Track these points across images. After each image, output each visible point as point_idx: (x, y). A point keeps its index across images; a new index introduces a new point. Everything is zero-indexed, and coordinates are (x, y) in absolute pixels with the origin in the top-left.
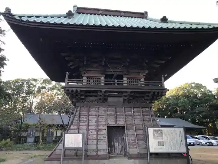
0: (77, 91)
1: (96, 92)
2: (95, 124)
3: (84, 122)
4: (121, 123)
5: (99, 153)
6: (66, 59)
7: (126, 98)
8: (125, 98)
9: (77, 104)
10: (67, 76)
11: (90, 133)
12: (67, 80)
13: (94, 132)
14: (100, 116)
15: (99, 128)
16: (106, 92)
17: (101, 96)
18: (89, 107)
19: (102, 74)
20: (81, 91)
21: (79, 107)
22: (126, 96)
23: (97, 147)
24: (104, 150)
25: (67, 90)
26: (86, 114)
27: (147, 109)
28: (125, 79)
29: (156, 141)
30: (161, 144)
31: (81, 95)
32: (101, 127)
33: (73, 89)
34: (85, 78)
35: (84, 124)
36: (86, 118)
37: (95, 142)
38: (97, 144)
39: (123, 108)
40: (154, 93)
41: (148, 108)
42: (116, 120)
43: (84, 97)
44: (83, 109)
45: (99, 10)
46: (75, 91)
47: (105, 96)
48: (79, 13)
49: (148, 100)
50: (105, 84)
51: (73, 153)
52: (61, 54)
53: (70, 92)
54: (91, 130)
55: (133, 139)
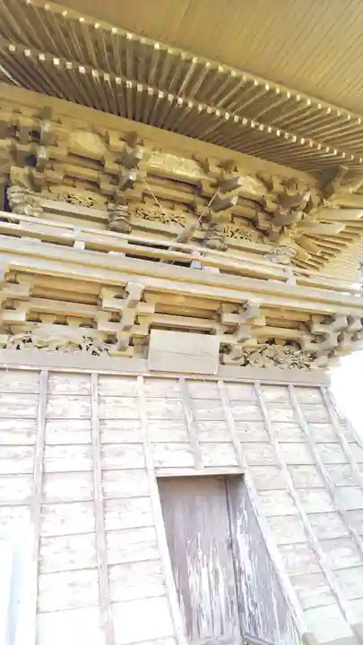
2: (86, 464)
3: (16, 457)
13: (82, 519)
14: (110, 424)
15: (110, 487)
18: (51, 372)
26: (31, 411)
27: (315, 396)
32: (119, 485)
35: (17, 466)
36: (29, 434)
38: (105, 602)
39: (220, 384)
41: (318, 389)
54: (59, 508)
55: (298, 547)
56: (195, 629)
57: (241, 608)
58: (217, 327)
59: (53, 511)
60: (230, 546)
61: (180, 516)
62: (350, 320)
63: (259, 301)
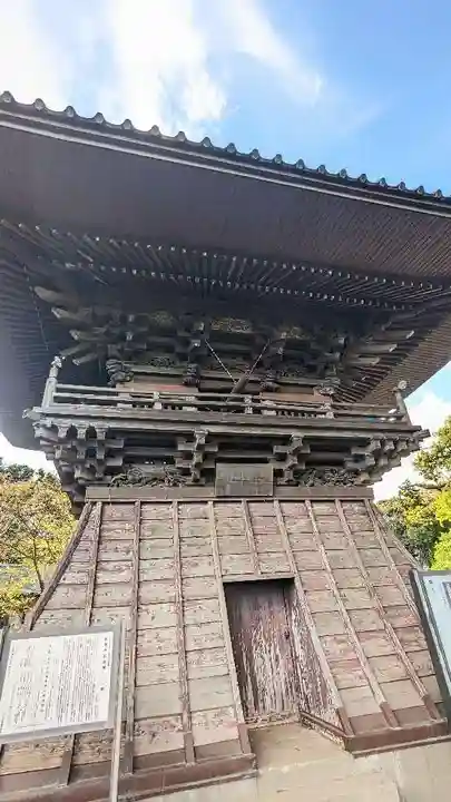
0: (91, 433)
1: (172, 438)
2: (169, 574)
3: (119, 570)
6: (58, 313)
7: (285, 466)
8: (280, 465)
9: (92, 492)
10: (53, 373)
11: (145, 620)
12: (54, 389)
14: (187, 541)
15: (189, 592)
16: (211, 437)
17: (188, 457)
18: (142, 503)
20: (111, 434)
21: (99, 505)
22: (283, 457)
23: (186, 699)
25: (49, 425)
31: (110, 454)
32: (194, 589)
33: (76, 422)
36: (127, 552)
38: (184, 678)
39: (276, 503)
42: (255, 555)
43: (119, 462)
44: (116, 512)
46: (81, 434)
47: (206, 456)
52: (37, 289)
53: (62, 434)
54: (151, 608)
55: (339, 638)
56: (261, 705)
57: (298, 689)
58: (269, 457)
59: (146, 610)
60: (287, 637)
61: (246, 614)
62: (383, 443)
63: (301, 434)
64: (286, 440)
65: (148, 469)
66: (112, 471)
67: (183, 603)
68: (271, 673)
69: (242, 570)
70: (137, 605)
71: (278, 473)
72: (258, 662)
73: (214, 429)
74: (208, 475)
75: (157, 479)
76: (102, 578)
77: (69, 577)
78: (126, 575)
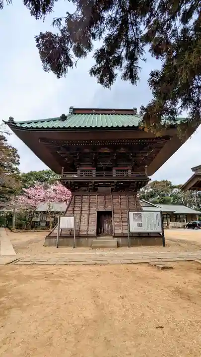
0: (71, 182)
1: (88, 183)
2: (87, 209)
4: (109, 209)
5: (89, 233)
6: (62, 155)
7: (114, 187)
8: (112, 187)
10: (63, 170)
11: (82, 217)
12: (63, 173)
13: (86, 216)
14: (91, 203)
15: (90, 212)
16: (95, 182)
17: (91, 186)
18: (82, 195)
19: (93, 167)
21: (74, 196)
22: (113, 186)
23: (88, 228)
24: (93, 230)
27: (132, 196)
28: (114, 171)
29: (136, 223)
30: (140, 225)
32: (92, 212)
33: (72, 181)
34: (79, 171)
35: (78, 209)
37: (86, 224)
38: (88, 225)
39: (112, 196)
40: (138, 182)
41: (134, 195)
42: (105, 206)
43: (78, 187)
44: (77, 197)
45: (92, 110)
46: (69, 182)
47: (95, 186)
48: (75, 114)
49: (133, 189)
50: (97, 176)
51: (68, 232)
54: (83, 215)
55: (118, 222)
63: (116, 181)
64: (113, 182)
65: (84, 188)
66: (77, 189)
67: (89, 214)
68: (106, 226)
69: (101, 209)
70: (81, 214)
71: (112, 189)
72: (104, 225)
73: (96, 181)
74: (96, 190)
75: (85, 191)
76: (75, 209)
77: (69, 209)
78: (79, 209)
